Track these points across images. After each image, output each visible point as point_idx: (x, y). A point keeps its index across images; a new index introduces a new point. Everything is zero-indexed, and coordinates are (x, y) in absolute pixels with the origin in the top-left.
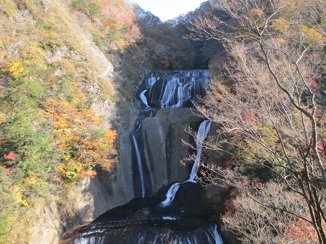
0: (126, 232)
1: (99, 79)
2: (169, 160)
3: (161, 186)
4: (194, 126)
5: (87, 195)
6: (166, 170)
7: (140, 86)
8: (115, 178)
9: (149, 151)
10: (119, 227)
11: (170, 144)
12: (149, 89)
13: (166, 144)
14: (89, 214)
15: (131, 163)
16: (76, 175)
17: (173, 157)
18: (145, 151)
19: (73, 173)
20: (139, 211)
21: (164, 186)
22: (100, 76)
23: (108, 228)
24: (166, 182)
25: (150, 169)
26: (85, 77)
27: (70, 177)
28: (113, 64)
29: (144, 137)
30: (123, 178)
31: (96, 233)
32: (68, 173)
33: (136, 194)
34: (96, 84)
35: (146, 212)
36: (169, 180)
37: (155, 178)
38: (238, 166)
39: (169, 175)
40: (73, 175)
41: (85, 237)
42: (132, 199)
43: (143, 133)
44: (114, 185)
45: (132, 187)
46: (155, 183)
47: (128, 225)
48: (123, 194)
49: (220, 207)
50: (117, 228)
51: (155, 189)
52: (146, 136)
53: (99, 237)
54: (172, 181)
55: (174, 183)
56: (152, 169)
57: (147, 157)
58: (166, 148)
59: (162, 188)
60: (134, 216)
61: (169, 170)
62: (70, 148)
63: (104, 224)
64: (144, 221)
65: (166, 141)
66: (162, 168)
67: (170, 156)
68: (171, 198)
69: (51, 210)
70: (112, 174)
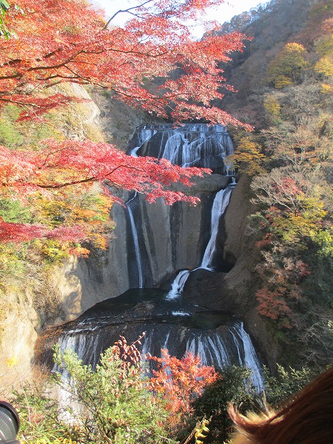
0: (127, 330)
1: (85, 126)
2: (174, 240)
3: (165, 274)
4: (208, 197)
5: (72, 279)
6: (170, 254)
7: (130, 142)
8: (107, 262)
9: (148, 228)
10: (116, 324)
11: (177, 220)
12: (143, 146)
13: (171, 219)
14: (76, 304)
15: (125, 243)
16: (60, 253)
17: (180, 236)
18: (144, 227)
19: (57, 250)
20: (139, 304)
21: (168, 274)
22: (86, 122)
23: (101, 324)
24: (170, 269)
25: (149, 251)
26: (67, 122)
27: (53, 255)
28: (99, 106)
29: (142, 209)
30: (116, 263)
31: (87, 331)
32: (51, 250)
33: (131, 284)
34: (81, 132)
35: (149, 306)
36: (174, 266)
37: (156, 263)
38: (277, 246)
39: (174, 260)
40: (57, 254)
41: (71, 335)
42: (127, 289)
43: (141, 203)
44: (105, 270)
45: (126, 275)
46: (157, 270)
47: (129, 322)
48: (116, 282)
49: (246, 301)
50: (113, 325)
51: (157, 277)
52: (145, 208)
53: (91, 336)
54: (178, 267)
55: (182, 270)
56: (153, 251)
57: (145, 235)
58: (171, 224)
59: (166, 277)
60: (134, 310)
61: (174, 253)
62: (52, 216)
63: (96, 320)
64: (148, 317)
65: (171, 216)
66: (165, 250)
67: (176, 235)
68: (179, 290)
69: (26, 300)
70: (102, 256)
